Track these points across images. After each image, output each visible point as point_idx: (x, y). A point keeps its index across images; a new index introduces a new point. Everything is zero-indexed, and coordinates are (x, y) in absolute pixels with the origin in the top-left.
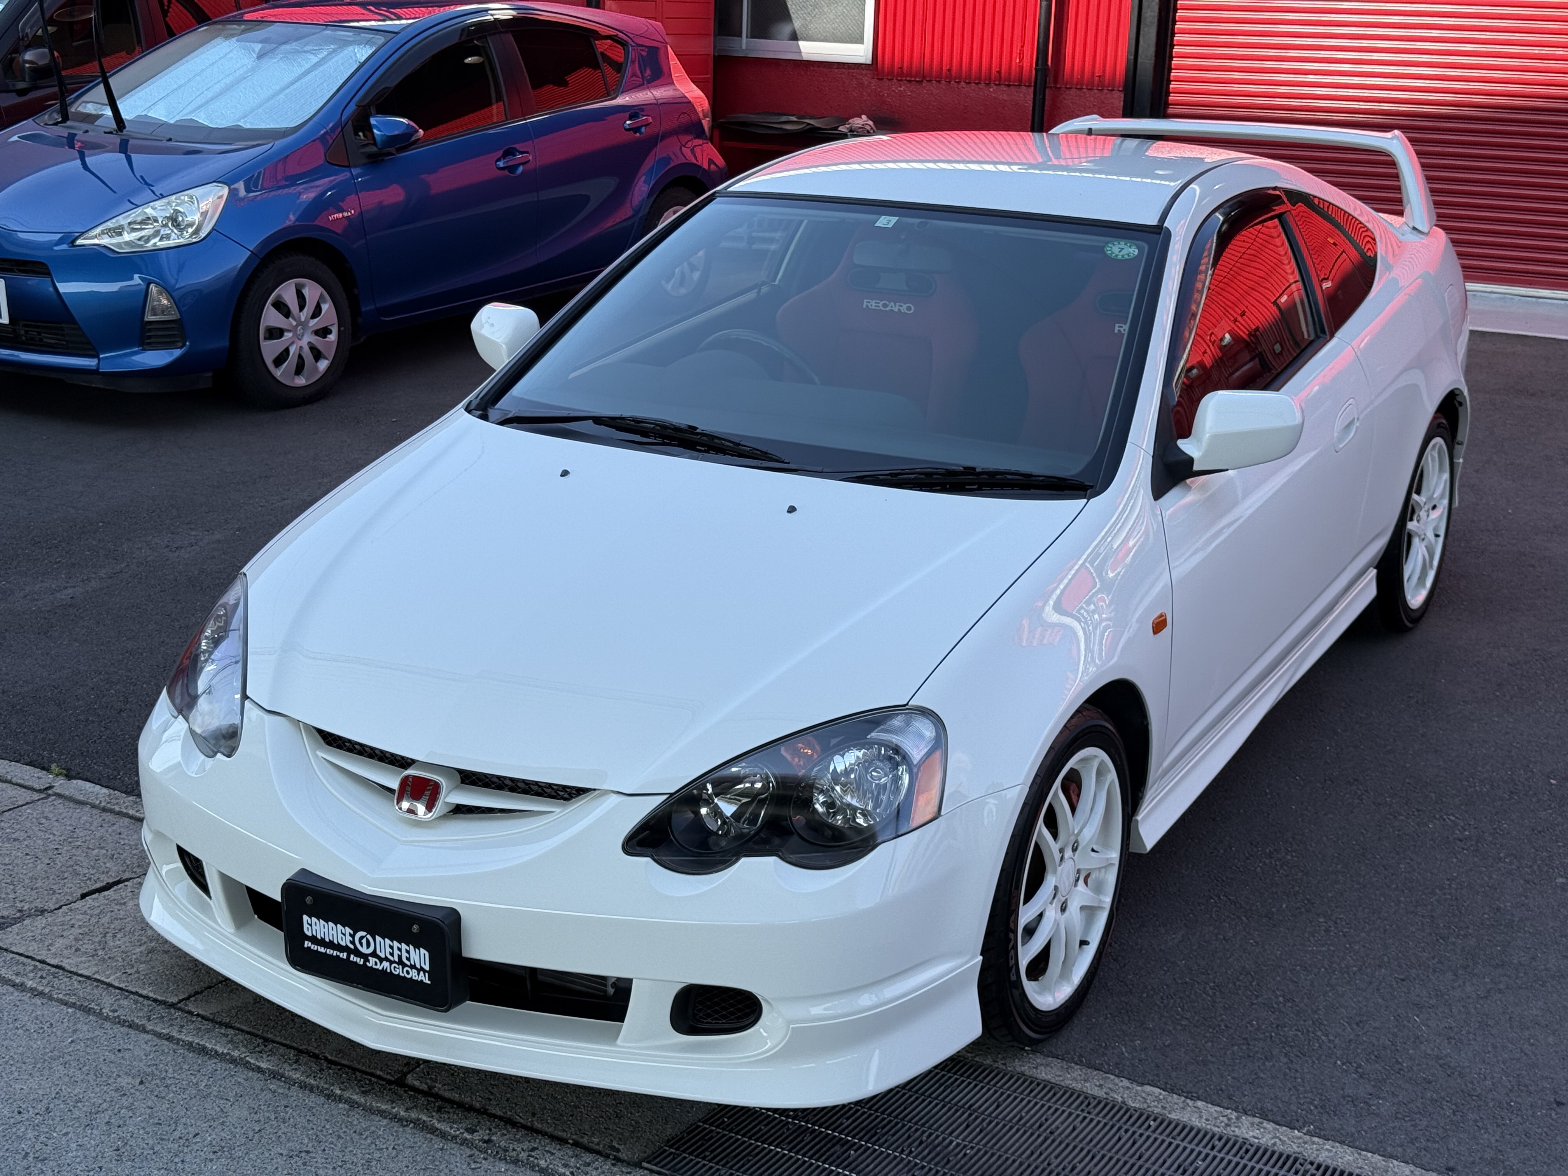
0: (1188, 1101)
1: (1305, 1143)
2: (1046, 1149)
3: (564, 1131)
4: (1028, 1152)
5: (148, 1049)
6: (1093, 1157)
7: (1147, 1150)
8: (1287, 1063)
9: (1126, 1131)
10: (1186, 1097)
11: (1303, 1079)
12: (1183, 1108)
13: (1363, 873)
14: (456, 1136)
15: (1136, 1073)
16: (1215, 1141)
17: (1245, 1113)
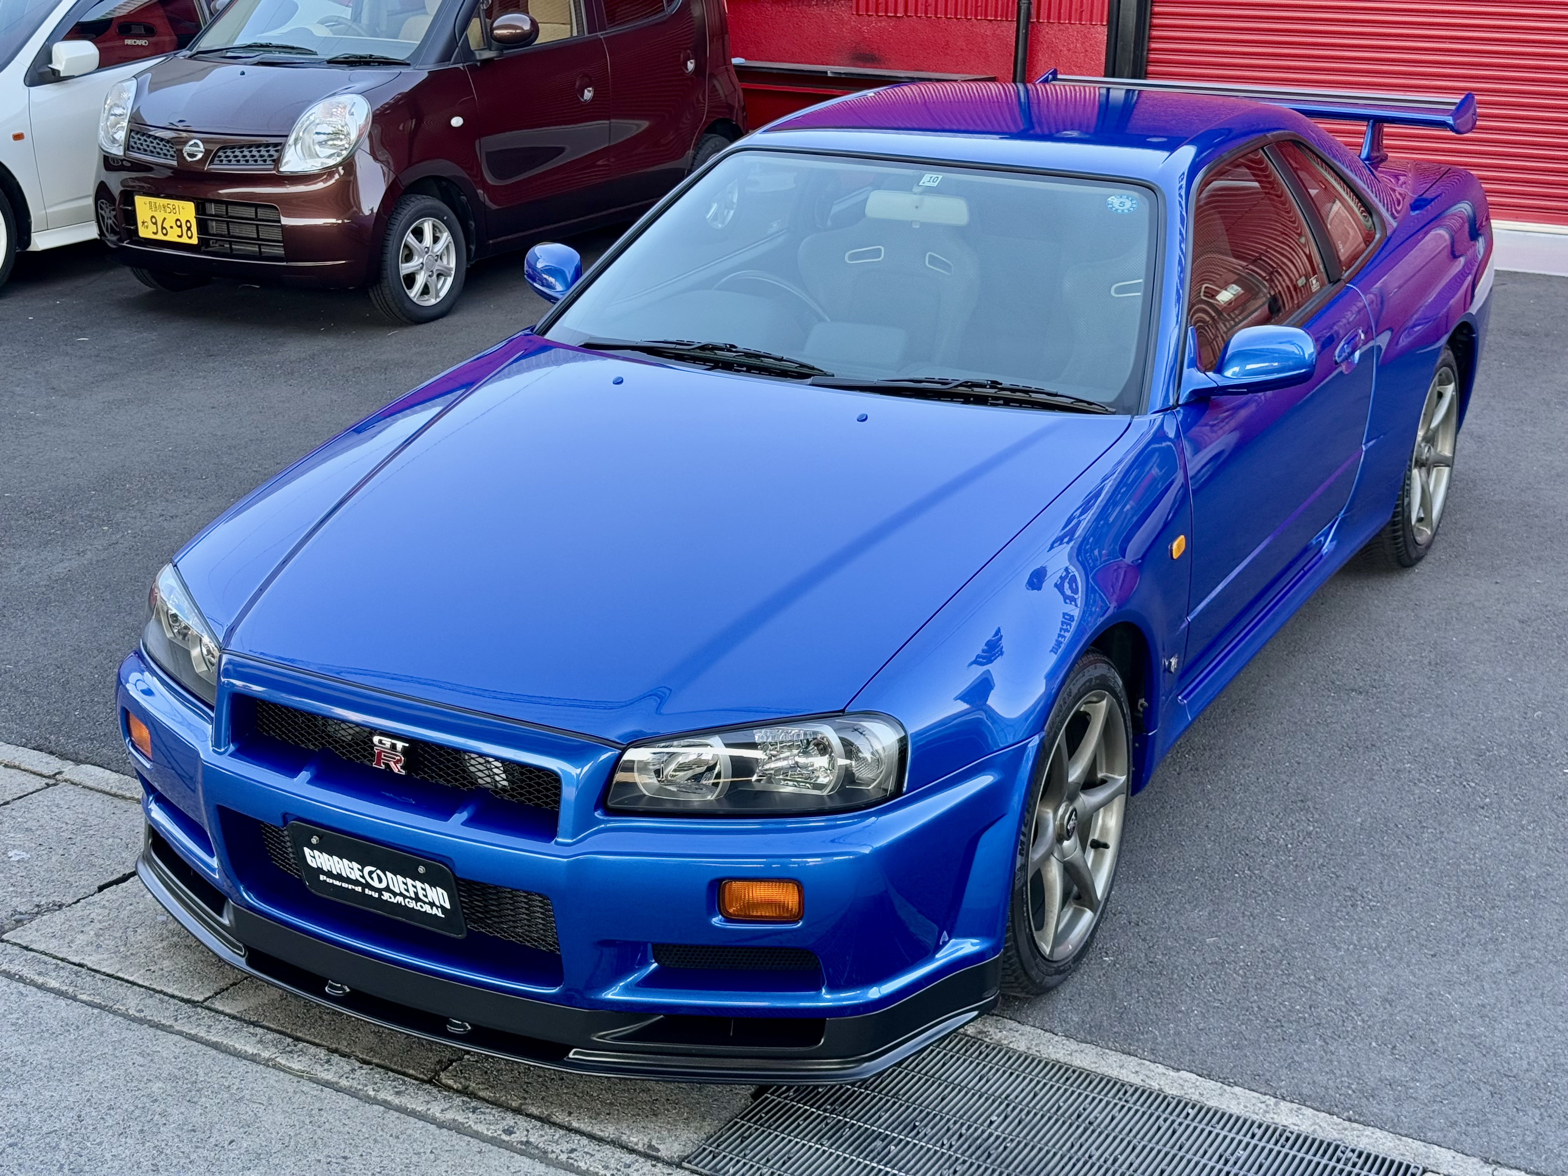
0: (1226, 1087)
1: (1346, 1129)
2: (1086, 1140)
3: (602, 1131)
4: (1069, 1144)
5: (177, 1051)
6: (1134, 1149)
7: (1187, 1140)
8: (1322, 1046)
9: (1165, 1120)
10: (1223, 1083)
11: (1339, 1062)
12: (1221, 1095)
13: (1385, 844)
14: (493, 1137)
15: (1170, 1058)
16: (1254, 1129)
17: (1284, 1099)
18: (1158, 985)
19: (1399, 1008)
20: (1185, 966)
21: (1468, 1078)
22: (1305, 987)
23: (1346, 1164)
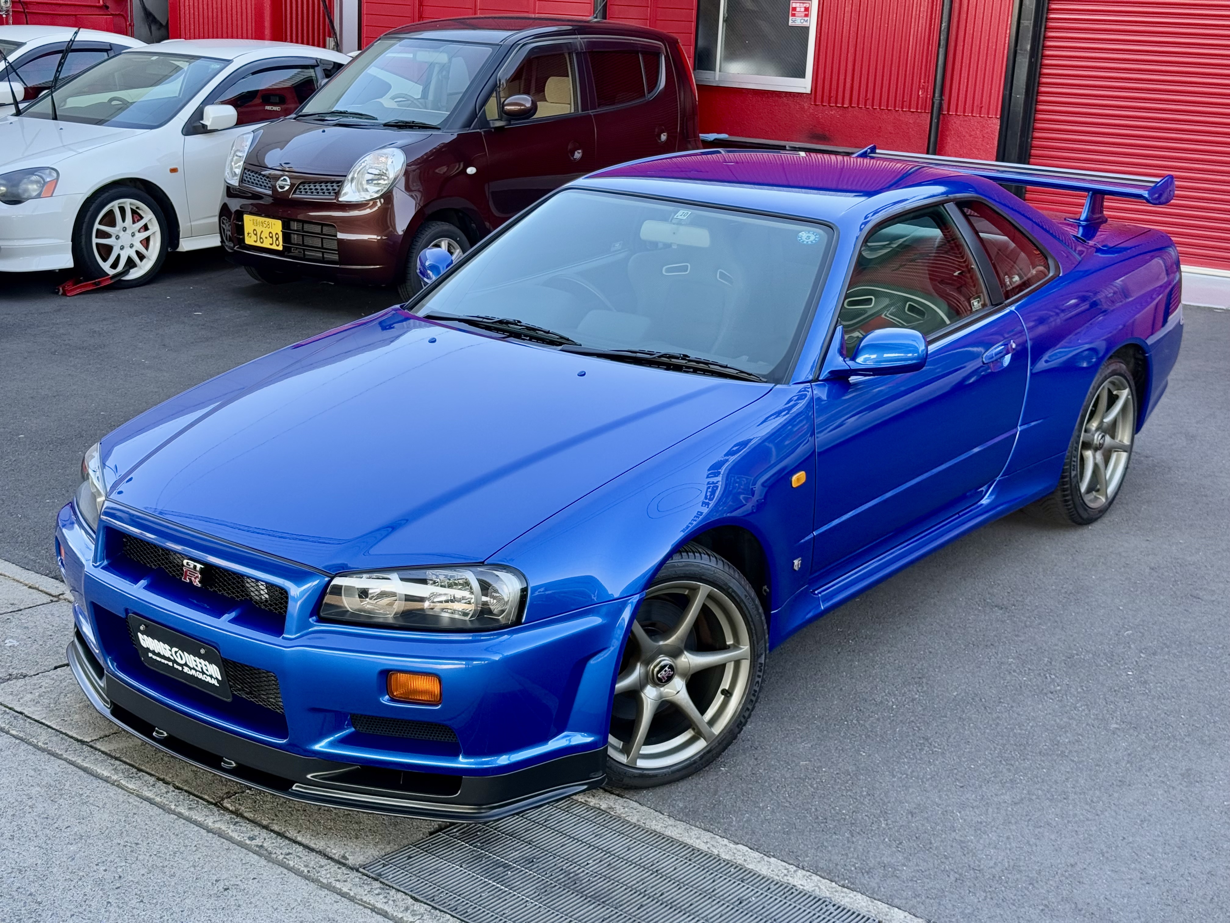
0: (765, 857)
1: (836, 891)
2: (649, 881)
3: (315, 844)
4: (635, 882)
5: (58, 770)
6: (679, 889)
7: (719, 888)
8: (848, 838)
10: (765, 855)
11: (855, 849)
12: (759, 862)
13: (966, 711)
14: (240, 841)
15: (736, 836)
16: (772, 886)
17: (803, 868)
18: (751, 788)
19: (917, 818)
20: (776, 779)
21: (945, 868)
22: (856, 799)
23: (824, 913)
